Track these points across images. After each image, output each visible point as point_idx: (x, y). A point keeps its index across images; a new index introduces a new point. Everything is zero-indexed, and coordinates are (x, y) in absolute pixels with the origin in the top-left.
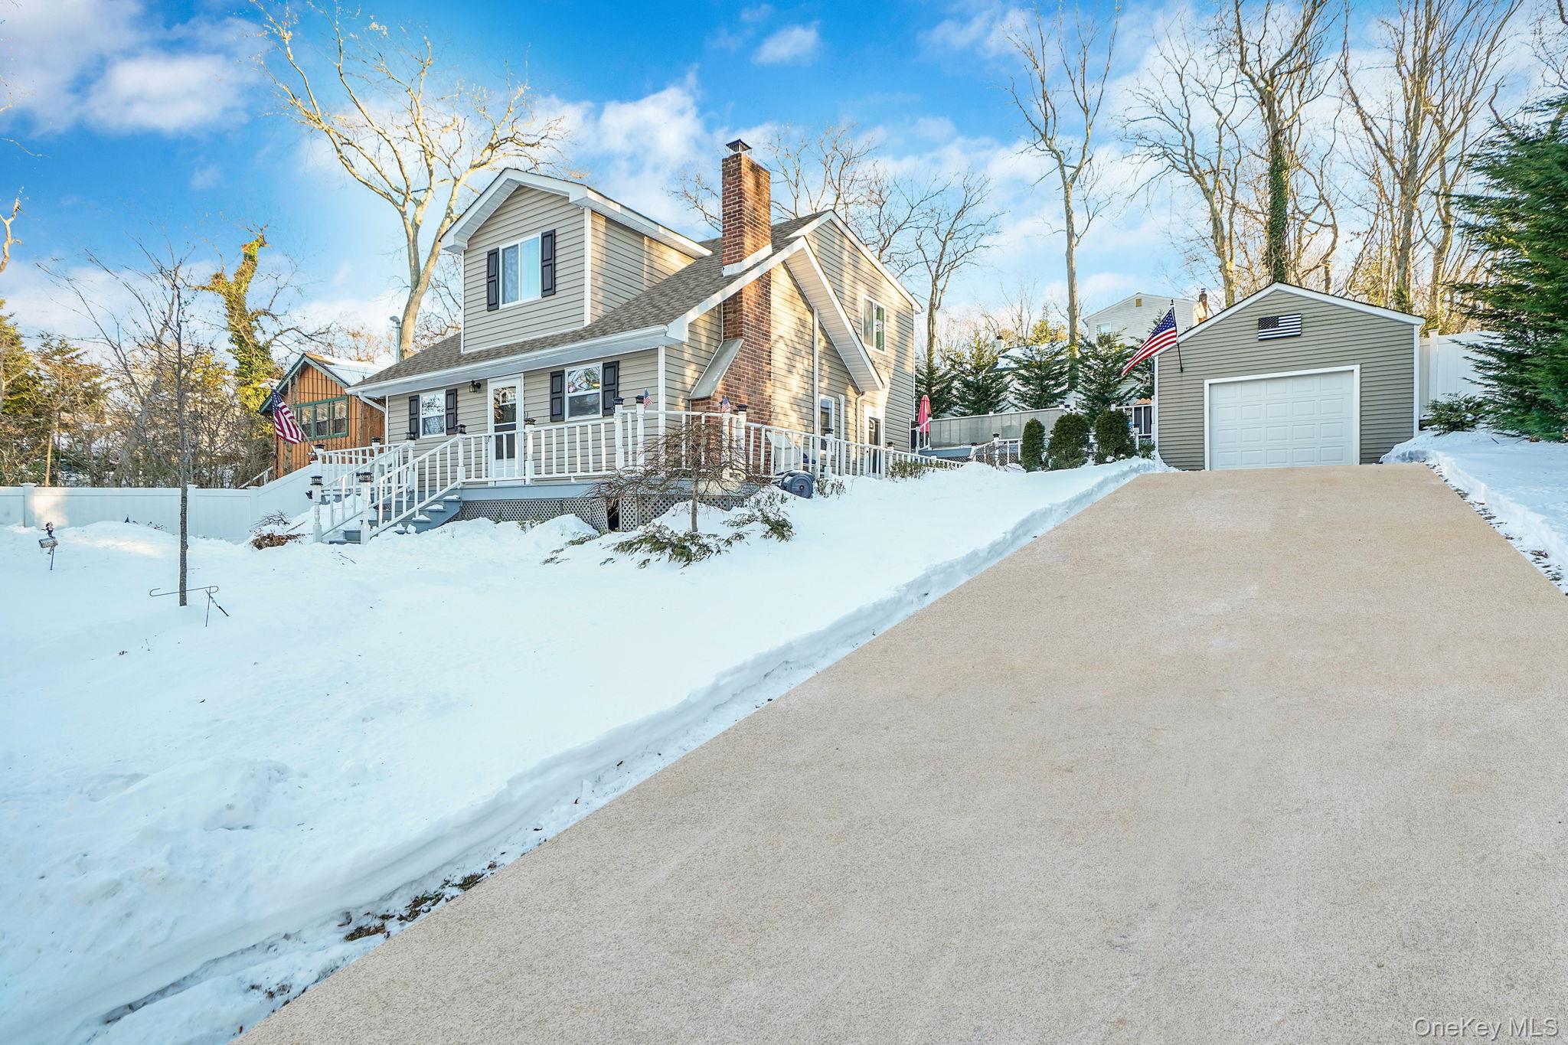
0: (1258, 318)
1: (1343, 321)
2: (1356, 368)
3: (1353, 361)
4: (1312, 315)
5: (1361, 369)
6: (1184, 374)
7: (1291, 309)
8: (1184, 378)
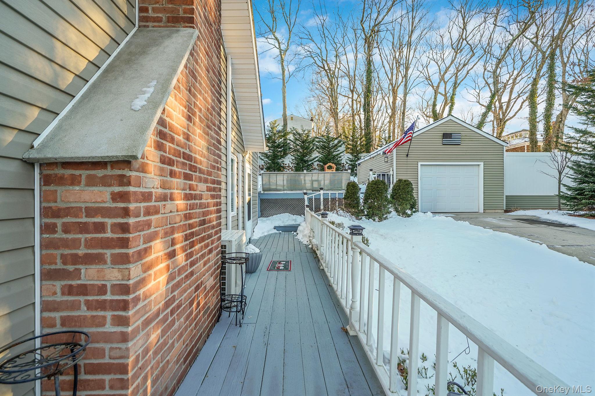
0: (443, 132)
1: (477, 140)
2: (482, 164)
3: (480, 160)
4: (465, 135)
5: (484, 164)
6: (408, 158)
7: (456, 130)
8: (408, 161)
